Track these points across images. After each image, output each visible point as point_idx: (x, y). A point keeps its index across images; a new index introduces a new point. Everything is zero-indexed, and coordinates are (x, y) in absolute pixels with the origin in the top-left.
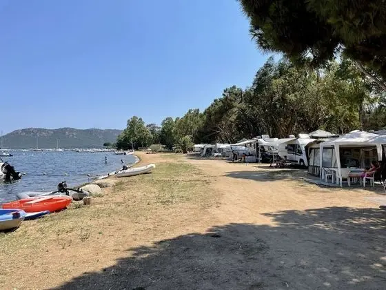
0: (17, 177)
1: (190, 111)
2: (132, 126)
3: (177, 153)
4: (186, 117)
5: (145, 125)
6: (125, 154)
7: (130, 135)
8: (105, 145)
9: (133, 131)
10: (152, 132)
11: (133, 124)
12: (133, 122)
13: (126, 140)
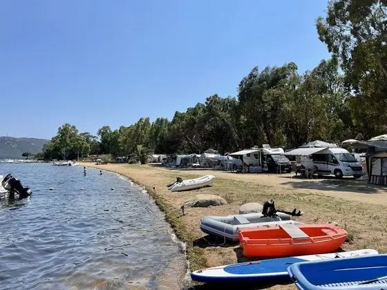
0: (24, 194)
1: (141, 119)
2: (63, 134)
3: (131, 163)
4: (138, 126)
5: (78, 134)
6: (70, 165)
7: (61, 144)
8: (24, 155)
9: (65, 140)
10: (87, 141)
11: (64, 132)
12: (65, 129)
13: (57, 149)
